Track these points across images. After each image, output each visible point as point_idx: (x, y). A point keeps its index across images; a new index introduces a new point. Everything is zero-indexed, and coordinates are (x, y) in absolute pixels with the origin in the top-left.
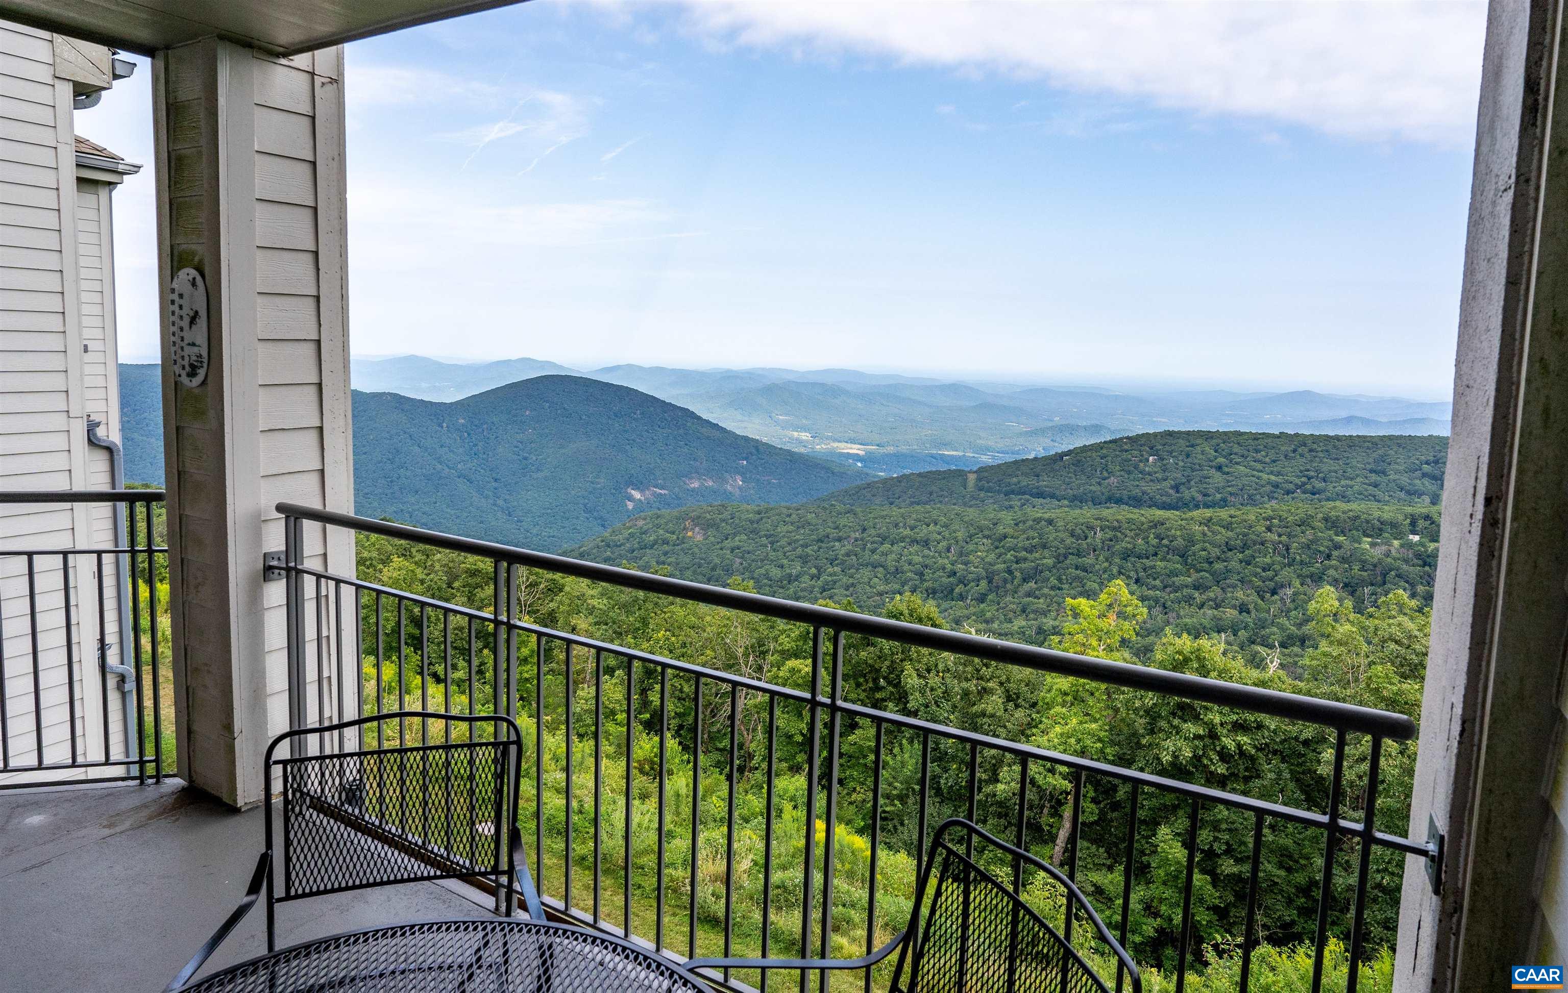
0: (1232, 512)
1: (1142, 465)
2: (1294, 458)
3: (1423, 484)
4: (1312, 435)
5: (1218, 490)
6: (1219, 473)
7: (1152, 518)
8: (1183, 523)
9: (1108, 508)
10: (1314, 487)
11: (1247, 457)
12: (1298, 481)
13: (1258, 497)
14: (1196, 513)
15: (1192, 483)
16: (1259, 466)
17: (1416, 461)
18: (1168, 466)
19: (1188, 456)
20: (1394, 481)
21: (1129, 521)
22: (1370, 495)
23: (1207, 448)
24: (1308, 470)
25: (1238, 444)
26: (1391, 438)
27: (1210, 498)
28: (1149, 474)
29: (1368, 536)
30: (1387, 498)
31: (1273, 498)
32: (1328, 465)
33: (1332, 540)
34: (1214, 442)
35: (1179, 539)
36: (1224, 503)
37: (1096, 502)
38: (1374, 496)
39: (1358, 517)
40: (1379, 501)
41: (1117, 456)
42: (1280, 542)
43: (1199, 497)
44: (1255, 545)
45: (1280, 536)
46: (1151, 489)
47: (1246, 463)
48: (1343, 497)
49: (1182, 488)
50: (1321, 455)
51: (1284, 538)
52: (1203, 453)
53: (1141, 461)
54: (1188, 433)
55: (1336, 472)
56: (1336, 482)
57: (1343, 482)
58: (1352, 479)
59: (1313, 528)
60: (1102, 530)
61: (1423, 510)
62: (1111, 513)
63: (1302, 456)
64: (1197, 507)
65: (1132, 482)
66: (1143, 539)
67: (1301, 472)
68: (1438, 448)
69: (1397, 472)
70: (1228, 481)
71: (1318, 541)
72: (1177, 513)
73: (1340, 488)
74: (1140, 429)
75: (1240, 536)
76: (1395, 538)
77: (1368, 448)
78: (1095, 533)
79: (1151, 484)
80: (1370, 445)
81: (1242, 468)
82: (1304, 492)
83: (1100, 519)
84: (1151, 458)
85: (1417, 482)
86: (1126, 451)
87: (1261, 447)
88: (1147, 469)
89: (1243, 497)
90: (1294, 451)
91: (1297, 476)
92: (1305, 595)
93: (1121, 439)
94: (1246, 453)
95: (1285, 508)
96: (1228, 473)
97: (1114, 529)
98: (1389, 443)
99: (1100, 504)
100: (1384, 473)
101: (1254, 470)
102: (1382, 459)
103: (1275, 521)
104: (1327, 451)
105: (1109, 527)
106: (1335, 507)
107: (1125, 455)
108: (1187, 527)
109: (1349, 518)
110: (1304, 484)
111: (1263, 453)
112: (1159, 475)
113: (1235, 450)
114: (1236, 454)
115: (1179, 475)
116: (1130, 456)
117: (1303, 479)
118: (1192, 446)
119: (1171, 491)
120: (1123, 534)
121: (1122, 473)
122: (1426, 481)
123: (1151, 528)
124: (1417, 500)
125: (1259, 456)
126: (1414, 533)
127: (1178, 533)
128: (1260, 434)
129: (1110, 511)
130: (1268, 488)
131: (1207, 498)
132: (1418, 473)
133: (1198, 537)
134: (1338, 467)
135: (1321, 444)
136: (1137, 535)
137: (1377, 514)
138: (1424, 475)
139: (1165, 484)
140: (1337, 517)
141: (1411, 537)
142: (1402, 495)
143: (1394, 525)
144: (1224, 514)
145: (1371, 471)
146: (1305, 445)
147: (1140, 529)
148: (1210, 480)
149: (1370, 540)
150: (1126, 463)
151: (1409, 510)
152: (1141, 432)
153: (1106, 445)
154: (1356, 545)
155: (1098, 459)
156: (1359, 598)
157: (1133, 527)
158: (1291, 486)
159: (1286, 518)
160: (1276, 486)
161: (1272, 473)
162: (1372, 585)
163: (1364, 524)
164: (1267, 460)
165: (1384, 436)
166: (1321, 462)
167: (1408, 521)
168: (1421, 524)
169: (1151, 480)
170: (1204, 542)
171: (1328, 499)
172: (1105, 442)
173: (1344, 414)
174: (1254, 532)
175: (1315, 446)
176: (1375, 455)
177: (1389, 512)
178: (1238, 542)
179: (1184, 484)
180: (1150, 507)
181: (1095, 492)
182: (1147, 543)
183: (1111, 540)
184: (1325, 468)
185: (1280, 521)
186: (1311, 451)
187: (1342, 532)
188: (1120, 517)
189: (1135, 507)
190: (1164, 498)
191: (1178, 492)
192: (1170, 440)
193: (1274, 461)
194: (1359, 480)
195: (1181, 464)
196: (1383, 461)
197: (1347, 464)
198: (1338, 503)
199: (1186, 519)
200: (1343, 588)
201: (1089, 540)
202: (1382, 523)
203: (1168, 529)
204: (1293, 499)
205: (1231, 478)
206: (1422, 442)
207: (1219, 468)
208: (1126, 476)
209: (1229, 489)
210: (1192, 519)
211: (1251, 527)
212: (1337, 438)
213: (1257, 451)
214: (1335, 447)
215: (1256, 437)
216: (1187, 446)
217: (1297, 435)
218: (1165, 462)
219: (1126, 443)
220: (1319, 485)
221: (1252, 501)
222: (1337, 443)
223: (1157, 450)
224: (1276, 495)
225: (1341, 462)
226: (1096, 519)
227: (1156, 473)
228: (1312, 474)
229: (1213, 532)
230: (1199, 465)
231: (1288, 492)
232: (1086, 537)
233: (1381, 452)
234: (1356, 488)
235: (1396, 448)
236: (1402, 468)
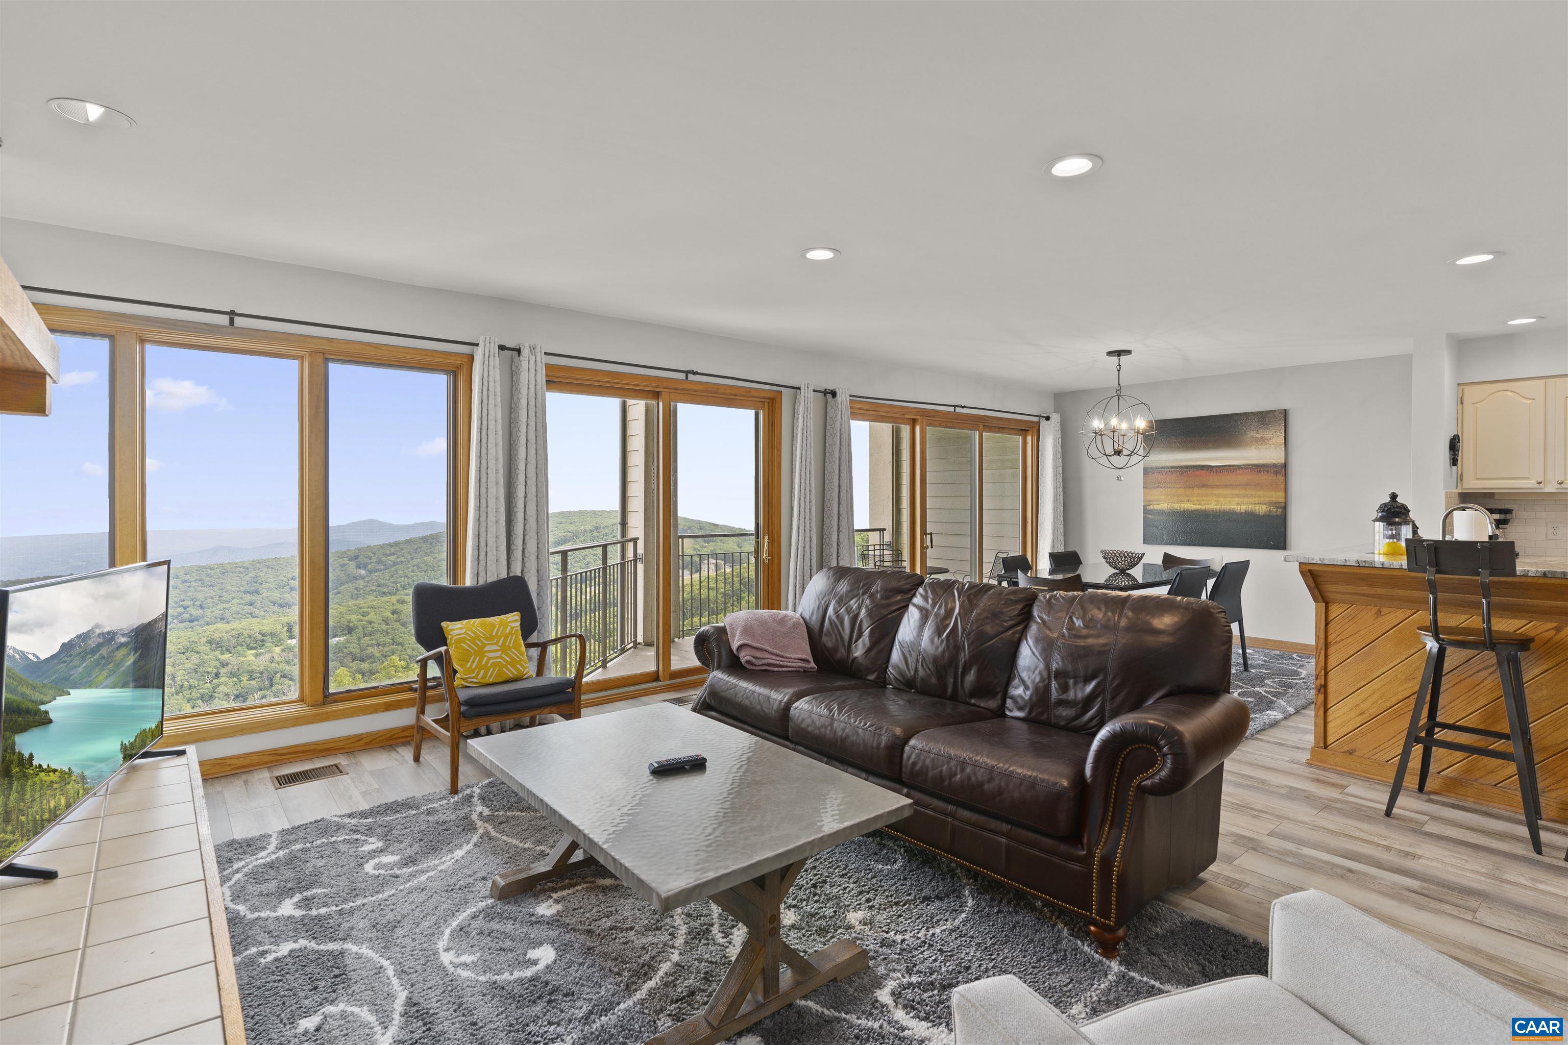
10: (191, 615)
17: (284, 579)
20: (267, 597)
22: (247, 613)
26: (259, 561)
29: (252, 649)
30: (262, 613)
32: (205, 593)
33: (218, 660)
38: (251, 614)
39: (240, 634)
40: (256, 617)
48: (223, 619)
50: (194, 584)
55: (212, 598)
56: (213, 607)
58: (228, 602)
69: (269, 590)
71: (205, 663)
73: (217, 612)
77: (241, 573)
80: (242, 569)
82: (182, 622)
85: (286, 595)
98: (259, 566)
100: (257, 592)
102: (255, 580)
104: (201, 580)
106: (217, 630)
109: (232, 636)
110: (180, 614)
124: (288, 610)
126: (291, 638)
132: (287, 589)
134: (213, 594)
135: (193, 574)
137: (257, 629)
140: (220, 638)
141: (289, 641)
142: (276, 608)
143: (272, 635)
145: (246, 592)
149: (254, 651)
151: (285, 619)
154: (242, 659)
162: (261, 690)
163: (248, 639)
165: (253, 561)
166: (196, 590)
167: (286, 629)
171: (208, 624)
175: (187, 577)
176: (247, 578)
177: (267, 625)
184: (200, 596)
186: (184, 582)
187: (227, 650)
194: (235, 601)
196: (256, 582)
197: (222, 589)
198: (219, 625)
200: (234, 699)
202: (263, 635)
212: (209, 567)
220: (196, 612)
222: (210, 572)
225: (216, 588)
228: (188, 603)
233: (252, 574)
234: (233, 610)
235: (265, 570)
236: (272, 585)
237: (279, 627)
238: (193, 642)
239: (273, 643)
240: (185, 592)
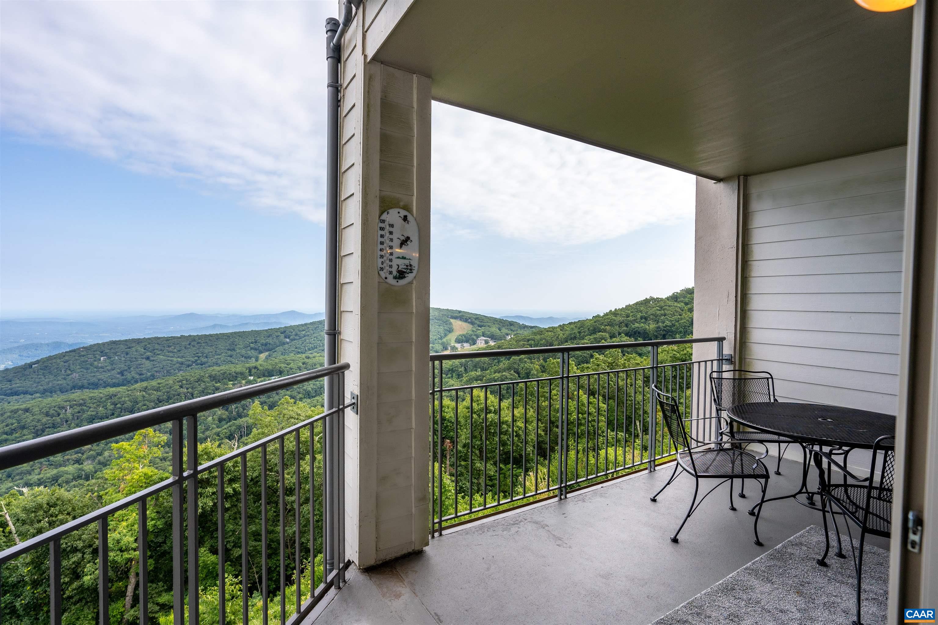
0: (159, 381)
1: (96, 363)
2: (190, 348)
3: (251, 353)
4: (198, 335)
5: (148, 371)
6: (148, 361)
7: (108, 394)
8: (129, 392)
9: (73, 393)
10: (201, 361)
11: (163, 351)
12: (193, 360)
13: (172, 371)
14: (137, 386)
15: (132, 369)
16: (171, 355)
17: (247, 343)
18: (115, 361)
19: (127, 354)
20: (239, 353)
21: (91, 398)
22: (229, 361)
23: (139, 348)
24: (198, 353)
25: (158, 344)
26: (235, 333)
27: (144, 376)
28: (102, 368)
29: (231, 381)
30: (237, 362)
31: (181, 370)
32: (208, 349)
33: (214, 386)
34: (143, 344)
35: (128, 402)
36: (153, 377)
37: (63, 391)
38: (231, 362)
39: (225, 373)
40: (233, 364)
41: (77, 360)
42: (188, 392)
43: (137, 377)
44: (174, 396)
45: (187, 389)
46: (104, 376)
47: (163, 354)
48: (217, 364)
49: (125, 373)
50: (203, 344)
51: (190, 390)
52: (136, 351)
53: (95, 361)
54: (126, 341)
55: (212, 352)
56: (212, 357)
57: (216, 357)
58: (220, 355)
59: (204, 382)
60: (71, 407)
61: (253, 365)
62: (77, 395)
63: (194, 346)
64: (136, 382)
65: (90, 375)
66: (103, 407)
67: (194, 354)
68: (256, 336)
69: (240, 349)
70: (154, 365)
71: (208, 388)
72: (125, 387)
73: (214, 360)
74: (91, 342)
75: (166, 394)
76: (243, 380)
77: (226, 339)
78: (66, 411)
79: (104, 373)
80: (226, 337)
81: (162, 357)
82: (197, 365)
83: (69, 401)
84: (102, 358)
85: (249, 352)
86: (85, 356)
87: (172, 344)
88: (100, 365)
89: (163, 372)
90: (190, 344)
91: (192, 357)
92: (204, 416)
93: (79, 349)
94: (163, 348)
95: (188, 374)
96: (153, 360)
97: (81, 405)
98: (234, 335)
99: (67, 391)
100: (234, 350)
101: (168, 357)
102: (233, 343)
103: (184, 382)
104: (206, 342)
105: (76, 405)
106: (214, 370)
107: (83, 359)
108: (132, 394)
109: (221, 374)
110: (196, 360)
111: (172, 347)
112: (109, 368)
113: (156, 347)
114: (157, 349)
115: (123, 366)
116: (86, 359)
117: (196, 358)
118: (130, 348)
119: (118, 376)
120: (88, 407)
121: (82, 370)
122: (253, 351)
123: (107, 399)
125: (170, 349)
126: (251, 375)
127: (127, 399)
128: (170, 337)
129: (76, 394)
130: (178, 365)
131: (142, 376)
132: (249, 348)
133: (140, 399)
134: (212, 350)
135: (203, 339)
136: (98, 406)
137: (233, 370)
138: (251, 349)
139: (113, 372)
140: (215, 374)
141: (250, 378)
142: (243, 359)
143: (242, 374)
144: (154, 383)
145: (228, 350)
146: (195, 341)
147: (100, 402)
148: (143, 366)
149: (232, 382)
150: (84, 364)
151: (247, 365)
152: (92, 343)
153: (67, 354)
154: (226, 386)
155: (62, 363)
156: (230, 411)
157: (95, 401)
158: (190, 363)
159: (190, 379)
160: (182, 363)
161: (179, 357)
164: (175, 350)
165: (232, 333)
166: (204, 348)
167: (248, 370)
168: (253, 371)
169: (104, 371)
170: (144, 401)
171: (209, 366)
172: (66, 352)
173: (212, 323)
174: (173, 390)
175: (200, 341)
176: (229, 342)
177: (239, 368)
178: (165, 397)
179: (126, 370)
180: (105, 387)
181: (61, 385)
182: (106, 409)
183: (79, 412)
184: (206, 351)
185: (187, 381)
186: (198, 343)
187: (219, 381)
188: (84, 397)
189: (94, 389)
190: (114, 381)
191: (123, 375)
192: (114, 346)
193: (179, 351)
194: (223, 354)
195: (123, 359)
196: (233, 345)
197: (217, 348)
198: (215, 367)
199: (131, 390)
201: (61, 416)
202: (236, 374)
203: (119, 398)
204: (191, 369)
205: (155, 363)
206: (249, 334)
207: (148, 358)
208: (85, 371)
209: (155, 369)
210: (135, 389)
211: (171, 387)
212: (211, 335)
213: (169, 347)
214: (210, 340)
215: (167, 339)
216: (126, 349)
217: (190, 336)
218: (112, 359)
219: (82, 351)
220: (204, 360)
221: (169, 373)
222: (211, 338)
223: (106, 353)
224: (182, 368)
225: (213, 347)
226: (66, 401)
227: (106, 366)
228: (200, 355)
229: (149, 394)
230: (135, 358)
231: (189, 366)
232: (59, 415)
233: (231, 340)
234: (222, 359)
235: (238, 338)
236: (242, 347)
237: (245, 370)
238: (202, 376)
239: (241, 378)
240: (199, 349)
